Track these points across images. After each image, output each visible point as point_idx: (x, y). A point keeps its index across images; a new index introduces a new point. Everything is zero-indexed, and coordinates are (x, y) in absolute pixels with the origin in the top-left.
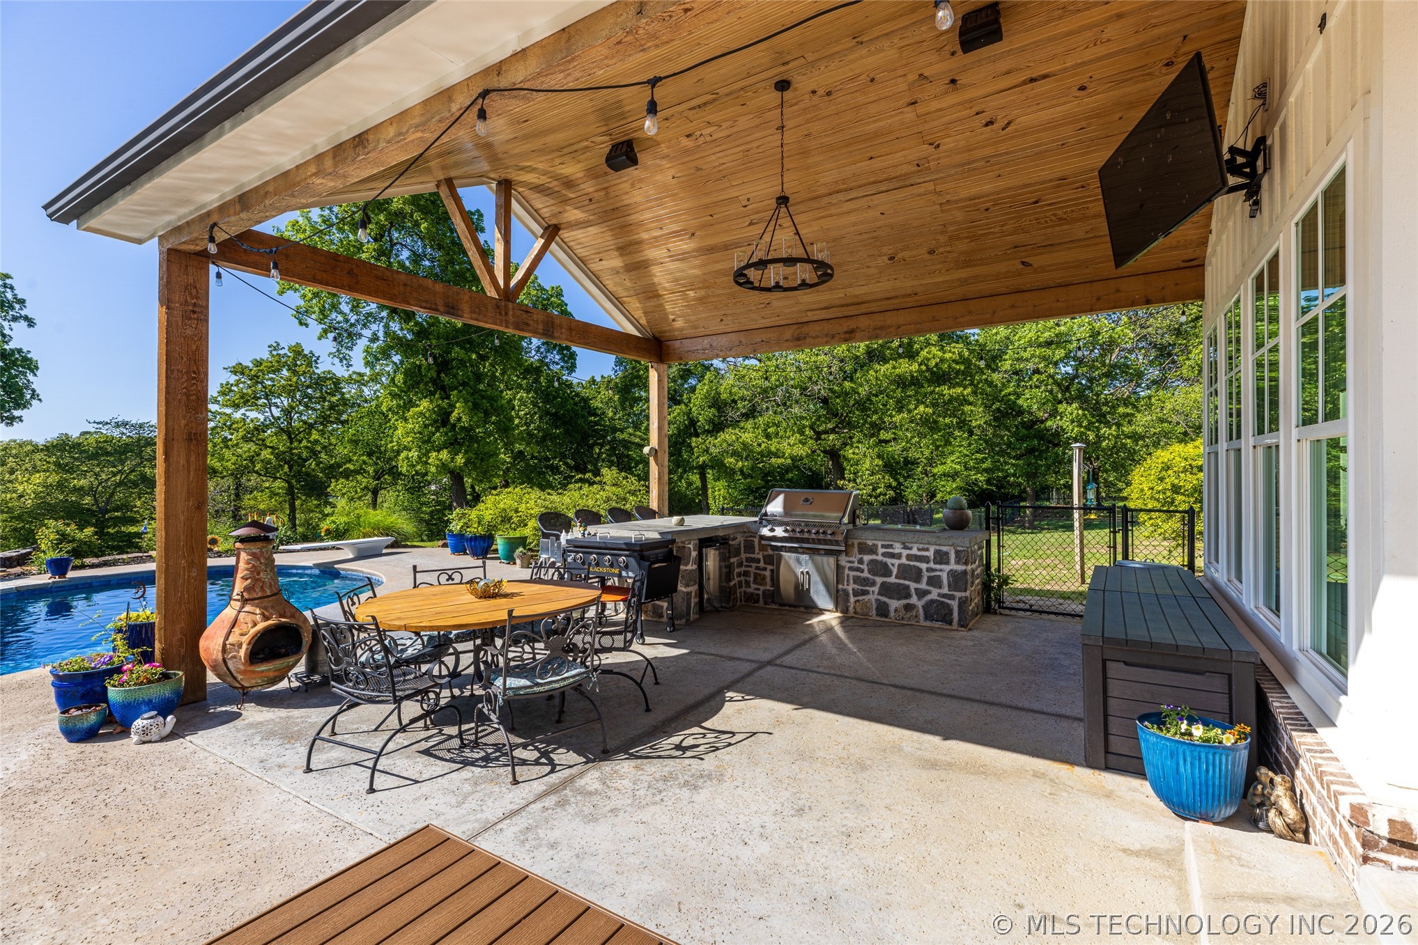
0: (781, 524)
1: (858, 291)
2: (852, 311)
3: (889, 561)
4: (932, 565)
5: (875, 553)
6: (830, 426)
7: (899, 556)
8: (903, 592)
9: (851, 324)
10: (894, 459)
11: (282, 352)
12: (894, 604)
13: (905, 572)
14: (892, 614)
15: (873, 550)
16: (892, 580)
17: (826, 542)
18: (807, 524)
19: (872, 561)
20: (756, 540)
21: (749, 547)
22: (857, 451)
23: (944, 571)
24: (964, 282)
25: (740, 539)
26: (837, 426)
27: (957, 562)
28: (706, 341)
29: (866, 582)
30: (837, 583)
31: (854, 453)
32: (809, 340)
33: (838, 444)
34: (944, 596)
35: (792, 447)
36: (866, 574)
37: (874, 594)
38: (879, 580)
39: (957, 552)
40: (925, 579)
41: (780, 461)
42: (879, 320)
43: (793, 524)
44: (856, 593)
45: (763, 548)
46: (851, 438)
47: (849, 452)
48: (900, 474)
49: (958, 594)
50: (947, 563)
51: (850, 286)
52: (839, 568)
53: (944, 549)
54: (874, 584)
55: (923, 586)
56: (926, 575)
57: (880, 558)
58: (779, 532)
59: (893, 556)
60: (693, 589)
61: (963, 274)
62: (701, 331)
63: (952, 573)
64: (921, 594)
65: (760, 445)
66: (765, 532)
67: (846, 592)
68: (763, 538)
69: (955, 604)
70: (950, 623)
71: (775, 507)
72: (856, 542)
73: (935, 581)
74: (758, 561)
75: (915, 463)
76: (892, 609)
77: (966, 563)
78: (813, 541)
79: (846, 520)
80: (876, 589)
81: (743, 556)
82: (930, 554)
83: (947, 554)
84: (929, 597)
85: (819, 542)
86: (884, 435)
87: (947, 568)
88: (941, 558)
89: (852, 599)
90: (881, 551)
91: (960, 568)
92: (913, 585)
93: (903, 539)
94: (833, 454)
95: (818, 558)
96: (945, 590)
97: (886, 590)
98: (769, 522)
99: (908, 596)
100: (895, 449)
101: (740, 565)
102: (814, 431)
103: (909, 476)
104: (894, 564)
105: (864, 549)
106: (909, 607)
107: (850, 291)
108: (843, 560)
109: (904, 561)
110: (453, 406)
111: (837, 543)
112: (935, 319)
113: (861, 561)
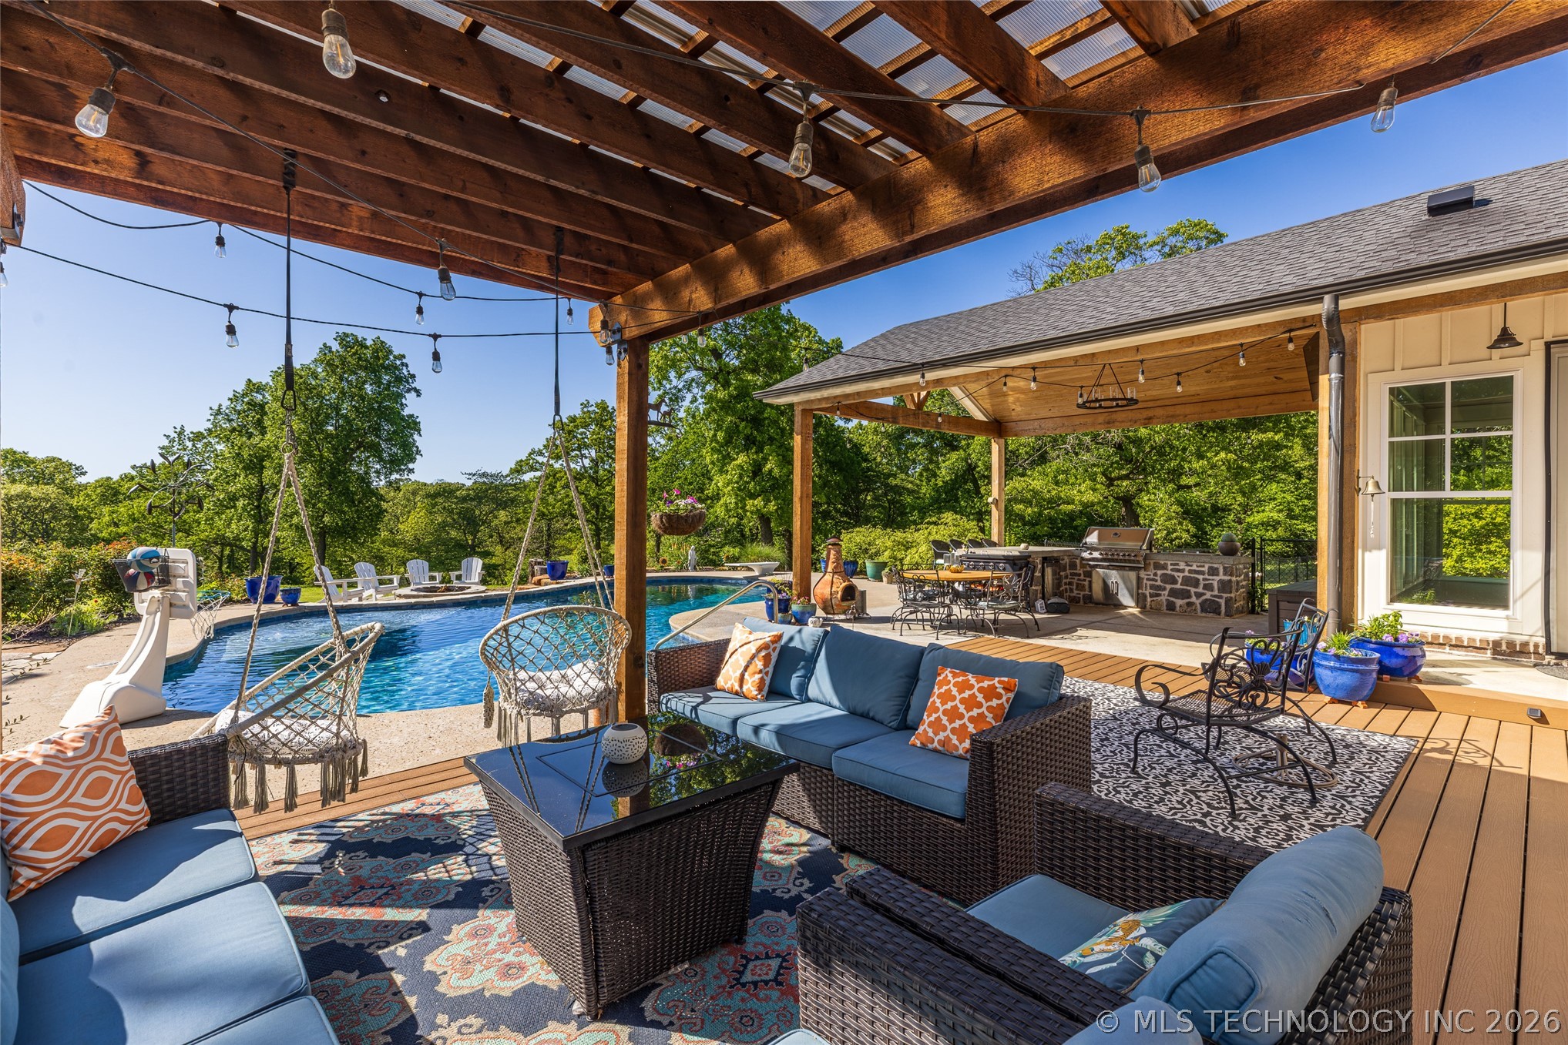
0: (1096, 549)
1: (1155, 393)
2: (1151, 404)
3: (1176, 574)
4: (1206, 576)
5: (1166, 569)
6: (1124, 472)
7: (1183, 571)
8: (1186, 594)
9: (1150, 413)
10: (1198, 505)
11: (591, 409)
12: (1179, 602)
13: (1187, 581)
14: (1178, 609)
15: (1164, 567)
16: (1178, 586)
17: (1130, 561)
18: (1116, 549)
19: (1163, 575)
20: (1078, 561)
21: (1073, 566)
22: (1152, 497)
23: (1215, 581)
24: (1232, 388)
25: (1067, 560)
26: (1131, 472)
27: (1225, 574)
28: (1036, 423)
29: (1159, 588)
30: (1138, 588)
31: (1149, 500)
32: (1117, 424)
33: (1132, 490)
34: (1215, 596)
35: (1083, 493)
36: (1159, 583)
37: (1164, 596)
38: (1169, 587)
39: (1224, 568)
40: (1201, 586)
41: (1070, 507)
42: (1170, 411)
43: (1105, 549)
44: (1151, 596)
45: (1083, 566)
46: (1146, 483)
47: (1144, 499)
48: (1207, 522)
49: (1225, 595)
50: (1218, 575)
51: (1149, 390)
52: (1139, 579)
53: (1215, 566)
54: (1165, 589)
55: (1200, 590)
56: (1202, 583)
57: (1169, 572)
58: (1096, 555)
59: (1178, 571)
60: (1039, 588)
61: (1232, 383)
62: (1033, 416)
63: (1221, 582)
64: (1199, 595)
65: (1049, 491)
66: (1086, 555)
67: (1145, 596)
68: (1083, 559)
69: (1222, 602)
70: (1219, 614)
71: (1092, 538)
72: (1152, 562)
73: (1208, 587)
74: (1080, 575)
75: (1226, 509)
76: (1178, 605)
77: (1231, 575)
78: (1121, 561)
79: (1144, 547)
80: (1166, 593)
81: (1068, 572)
82: (1206, 569)
83: (1217, 569)
84: (1204, 597)
85: (1125, 561)
86: (1185, 480)
87: (1217, 578)
88: (1213, 572)
89: (1149, 599)
90: (1170, 567)
91: (1227, 578)
92: (1193, 590)
93: (1186, 559)
94: (1127, 500)
95: (1126, 573)
96: (1216, 593)
97: (1174, 593)
98: (1088, 548)
99: (1189, 597)
100: (1199, 495)
101: (1066, 577)
102: (1106, 477)
103: (1218, 525)
104: (1179, 576)
105: (1157, 566)
106: (1189, 604)
107: (1149, 393)
108: (1143, 574)
109: (1186, 574)
110: (766, 460)
111: (1138, 562)
112: (1213, 411)
113: (1155, 574)
